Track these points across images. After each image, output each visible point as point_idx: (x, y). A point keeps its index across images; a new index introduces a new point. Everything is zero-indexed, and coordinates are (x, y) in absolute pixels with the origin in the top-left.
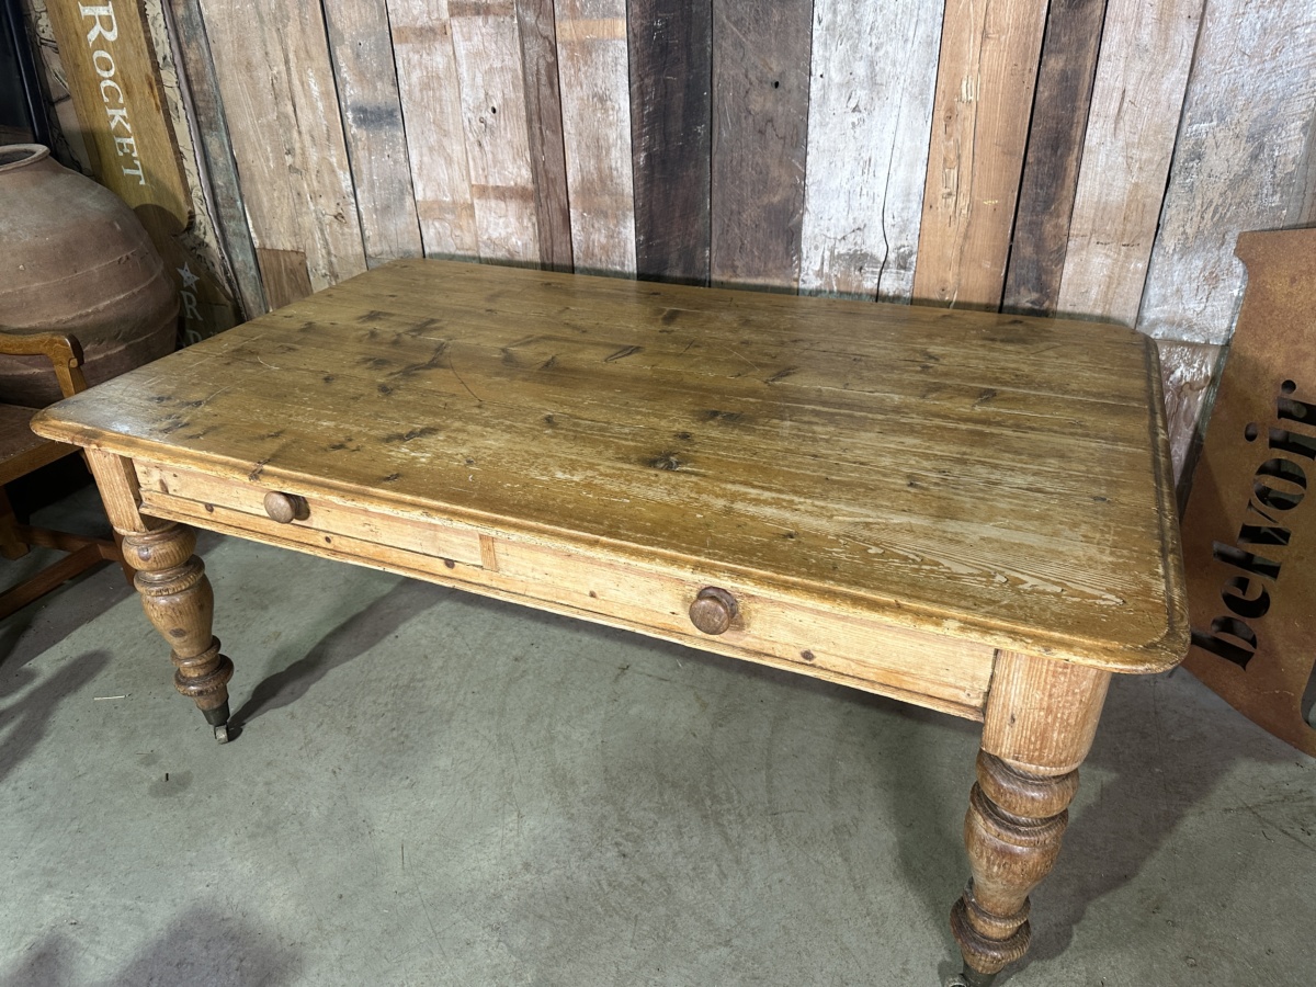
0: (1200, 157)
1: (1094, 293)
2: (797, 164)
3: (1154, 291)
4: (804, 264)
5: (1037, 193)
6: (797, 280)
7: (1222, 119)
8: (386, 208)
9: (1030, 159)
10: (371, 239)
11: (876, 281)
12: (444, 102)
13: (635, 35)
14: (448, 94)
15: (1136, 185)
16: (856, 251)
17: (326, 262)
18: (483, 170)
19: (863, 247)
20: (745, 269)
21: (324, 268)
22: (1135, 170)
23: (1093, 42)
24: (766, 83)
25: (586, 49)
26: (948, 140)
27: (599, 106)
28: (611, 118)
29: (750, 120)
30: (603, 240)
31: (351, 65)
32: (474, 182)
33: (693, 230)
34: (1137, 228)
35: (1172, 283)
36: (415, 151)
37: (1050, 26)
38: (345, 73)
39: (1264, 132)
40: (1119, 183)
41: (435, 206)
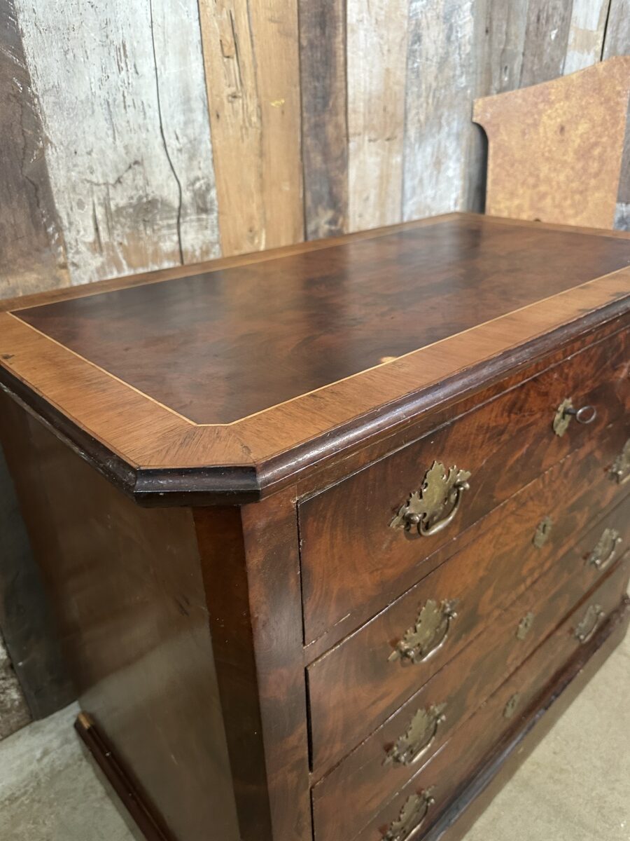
0: (418, 38)
2: (7, 53)
5: (315, 88)
9: (304, 43)
11: (175, 238)
15: (387, 70)
16: (140, 198)
19: (149, 190)
22: (385, 52)
26: (221, 14)
35: (417, 173)
40: (377, 67)
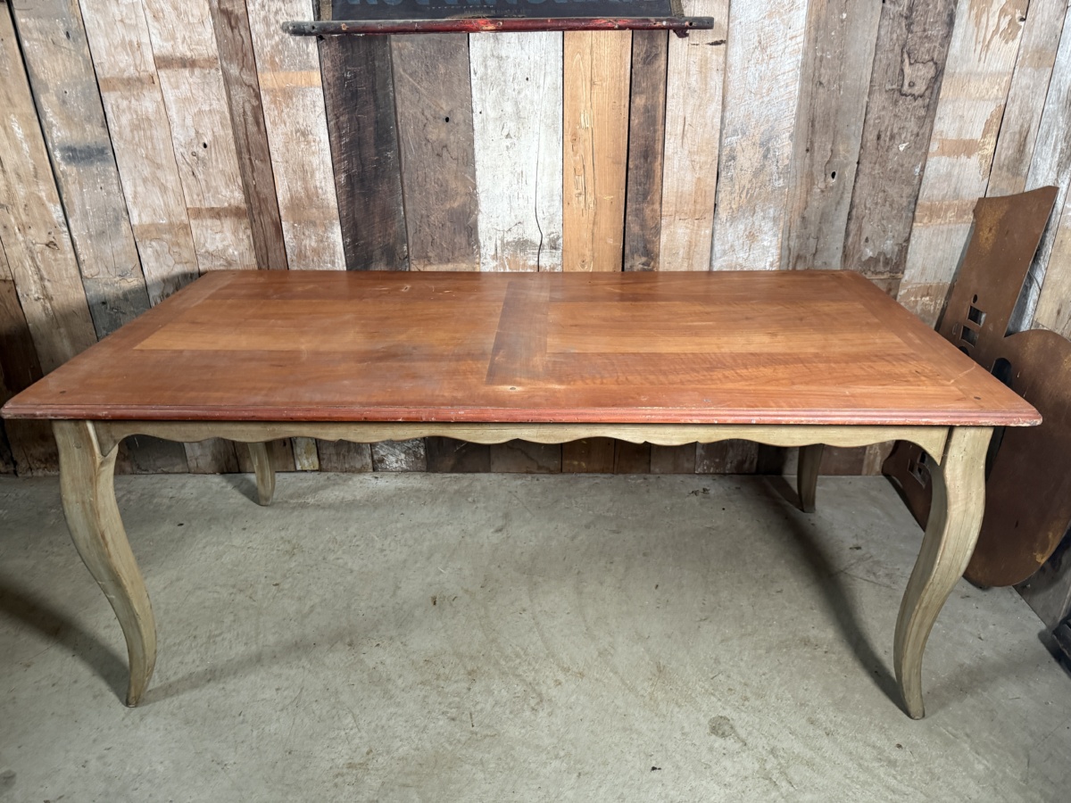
0: (734, 158)
1: (681, 252)
2: (469, 178)
3: (717, 248)
4: (483, 251)
5: (637, 189)
6: (478, 264)
7: (744, 134)
8: (102, 233)
9: (631, 166)
10: (86, 262)
11: (536, 259)
12: (155, 140)
13: (329, 84)
14: (159, 133)
15: (699, 178)
16: (519, 239)
17: (39, 286)
18: (198, 195)
19: (524, 236)
20: (437, 258)
21: (36, 292)
22: (697, 169)
23: (662, 87)
24: (439, 118)
25: (288, 94)
26: (575, 155)
27: (302, 139)
28: (313, 148)
29: (430, 147)
30: (314, 244)
31: (57, 110)
32: (189, 206)
33: (391, 232)
34: (703, 207)
35: (728, 241)
36: (128, 183)
37: (633, 77)
38: (51, 116)
39: (769, 140)
40: (689, 177)
41: (152, 229)
